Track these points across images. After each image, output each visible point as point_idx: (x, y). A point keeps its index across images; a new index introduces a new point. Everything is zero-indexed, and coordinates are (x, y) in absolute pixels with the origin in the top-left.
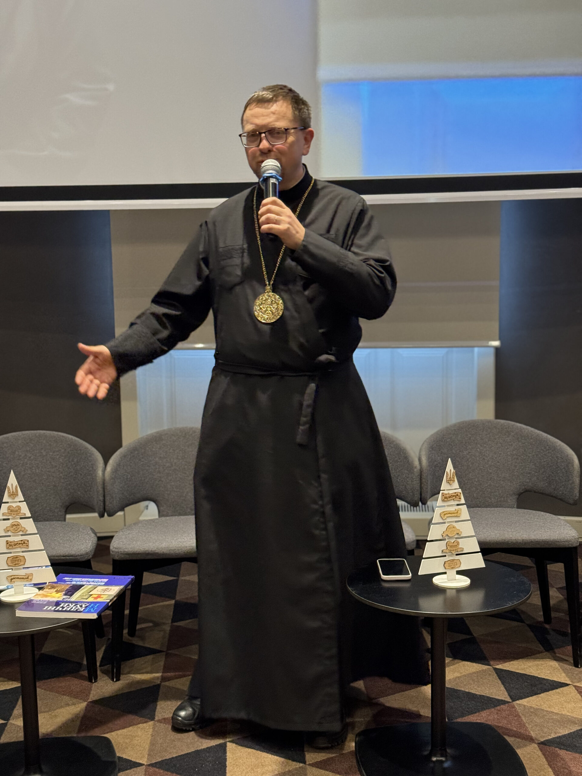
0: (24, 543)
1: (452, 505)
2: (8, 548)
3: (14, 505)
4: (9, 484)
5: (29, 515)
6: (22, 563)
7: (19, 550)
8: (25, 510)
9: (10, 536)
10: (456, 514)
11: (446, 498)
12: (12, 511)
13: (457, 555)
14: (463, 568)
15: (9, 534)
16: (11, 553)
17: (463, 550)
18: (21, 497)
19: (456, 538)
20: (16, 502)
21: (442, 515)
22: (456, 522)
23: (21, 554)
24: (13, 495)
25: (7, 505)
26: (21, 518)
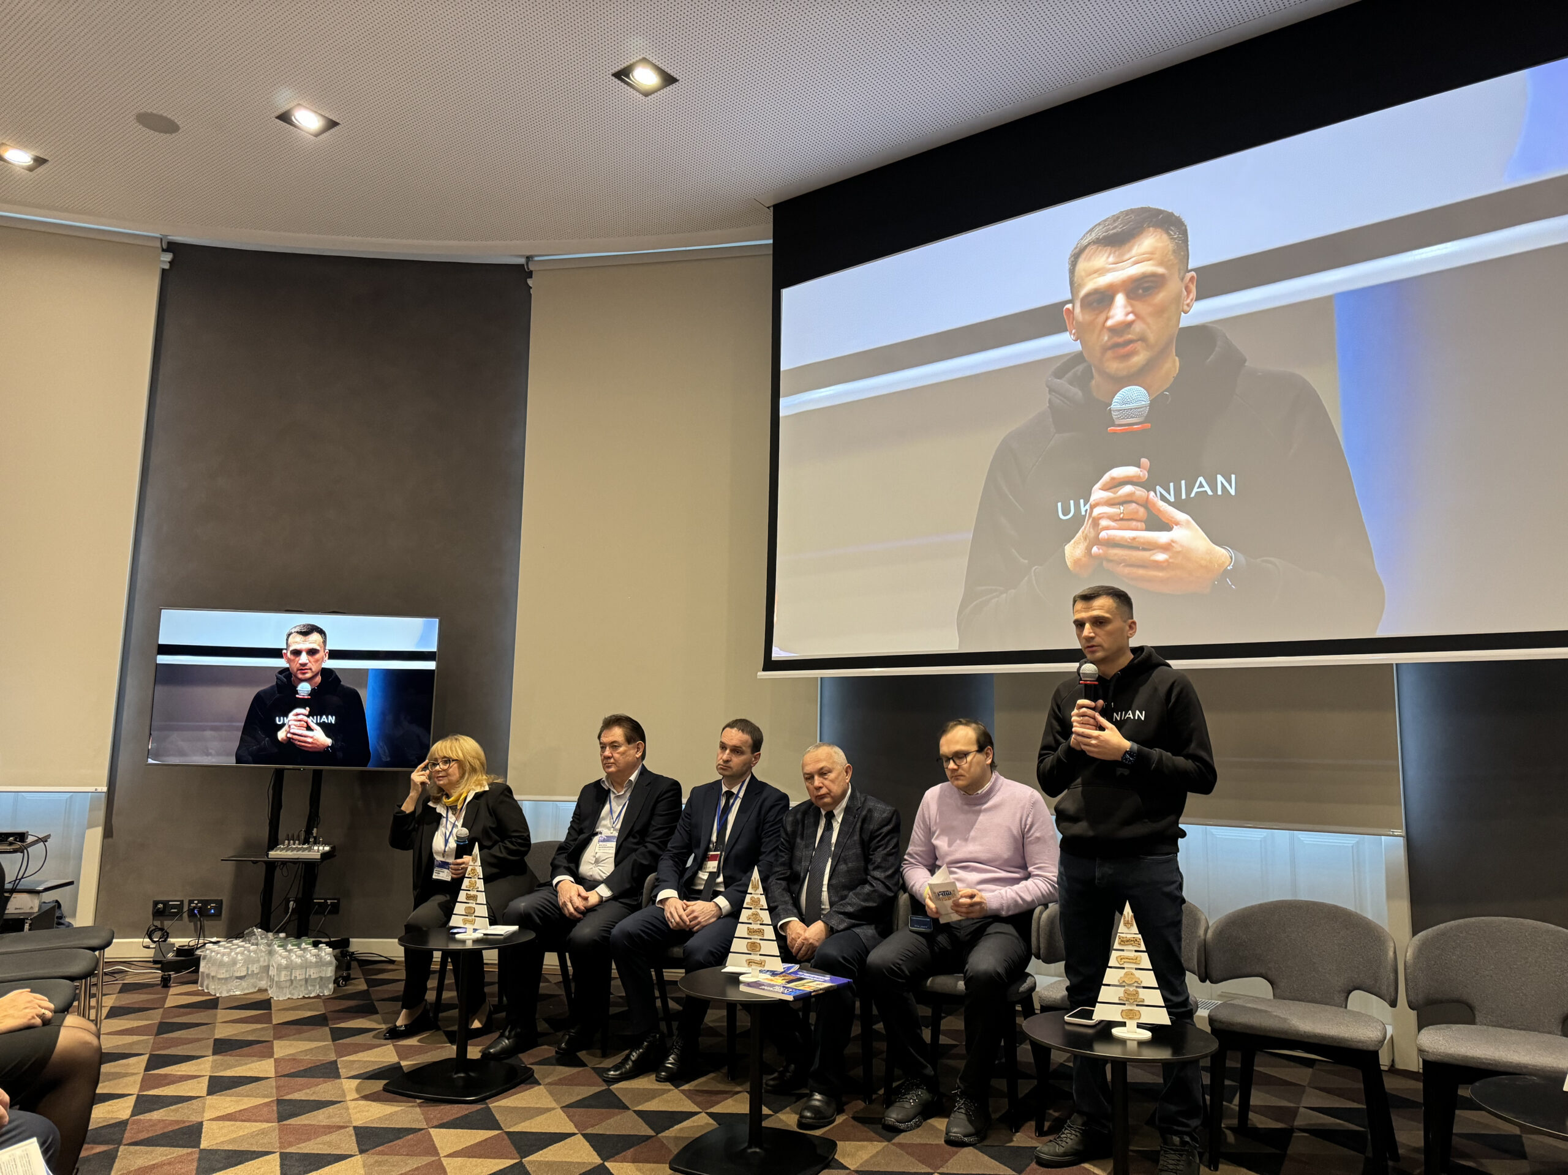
0: (761, 932)
1: (1131, 951)
2: (748, 934)
3: (756, 897)
4: (753, 878)
5: (766, 907)
6: (758, 949)
7: (756, 937)
8: (763, 902)
9: (751, 924)
10: (1135, 960)
11: (1124, 942)
12: (753, 901)
13: (1137, 1005)
14: (1143, 1020)
15: (750, 921)
16: (750, 939)
17: (1143, 1000)
18: (761, 890)
19: (1137, 987)
20: (758, 894)
21: (1119, 959)
22: (1136, 969)
23: (759, 941)
24: (756, 888)
25: (750, 896)
26: (761, 909)
